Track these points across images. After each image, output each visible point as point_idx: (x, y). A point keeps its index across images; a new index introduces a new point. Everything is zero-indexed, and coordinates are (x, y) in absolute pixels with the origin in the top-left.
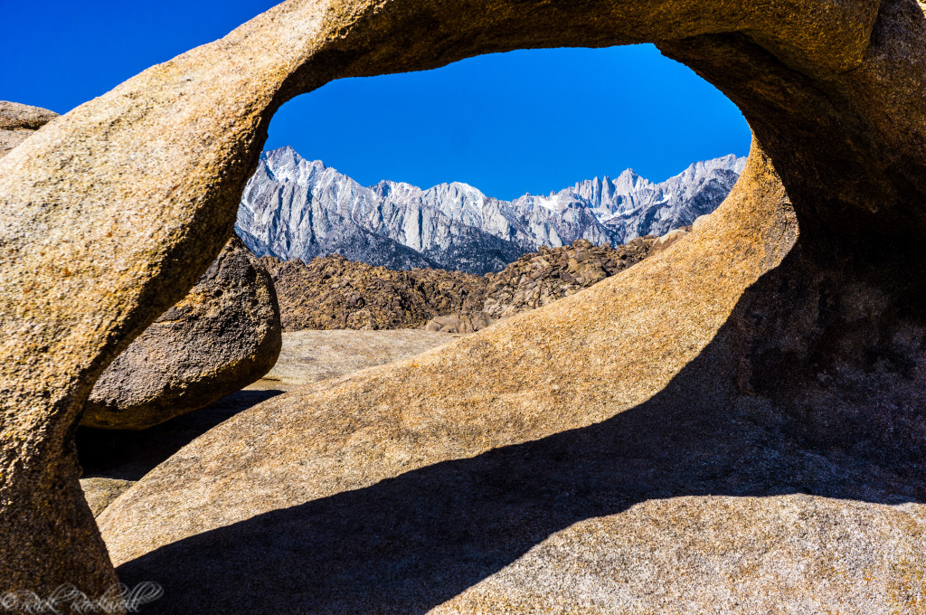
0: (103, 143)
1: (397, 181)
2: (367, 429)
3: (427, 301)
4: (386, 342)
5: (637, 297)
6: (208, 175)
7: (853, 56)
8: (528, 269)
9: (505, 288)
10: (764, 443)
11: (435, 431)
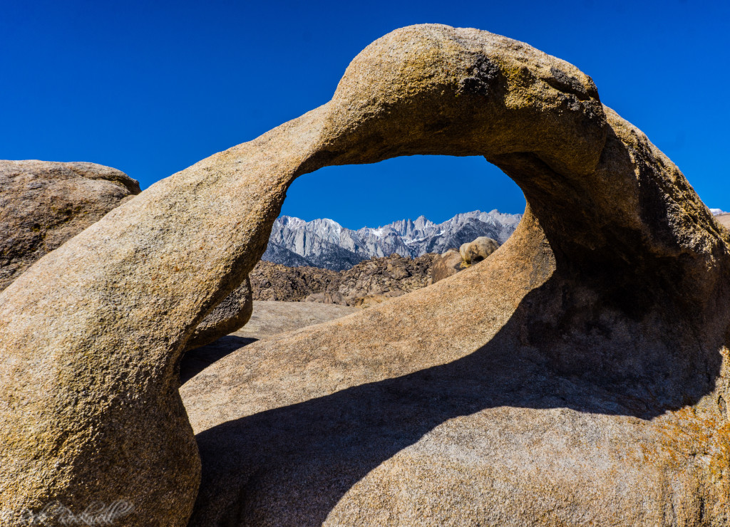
0: (194, 196)
1: (292, 216)
2: (317, 360)
3: (307, 285)
4: (298, 309)
5: (462, 290)
6: (258, 217)
7: (590, 168)
8: (364, 269)
9: (352, 279)
10: (538, 372)
11: (356, 362)
